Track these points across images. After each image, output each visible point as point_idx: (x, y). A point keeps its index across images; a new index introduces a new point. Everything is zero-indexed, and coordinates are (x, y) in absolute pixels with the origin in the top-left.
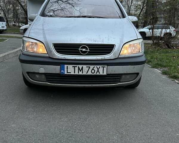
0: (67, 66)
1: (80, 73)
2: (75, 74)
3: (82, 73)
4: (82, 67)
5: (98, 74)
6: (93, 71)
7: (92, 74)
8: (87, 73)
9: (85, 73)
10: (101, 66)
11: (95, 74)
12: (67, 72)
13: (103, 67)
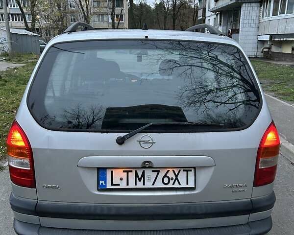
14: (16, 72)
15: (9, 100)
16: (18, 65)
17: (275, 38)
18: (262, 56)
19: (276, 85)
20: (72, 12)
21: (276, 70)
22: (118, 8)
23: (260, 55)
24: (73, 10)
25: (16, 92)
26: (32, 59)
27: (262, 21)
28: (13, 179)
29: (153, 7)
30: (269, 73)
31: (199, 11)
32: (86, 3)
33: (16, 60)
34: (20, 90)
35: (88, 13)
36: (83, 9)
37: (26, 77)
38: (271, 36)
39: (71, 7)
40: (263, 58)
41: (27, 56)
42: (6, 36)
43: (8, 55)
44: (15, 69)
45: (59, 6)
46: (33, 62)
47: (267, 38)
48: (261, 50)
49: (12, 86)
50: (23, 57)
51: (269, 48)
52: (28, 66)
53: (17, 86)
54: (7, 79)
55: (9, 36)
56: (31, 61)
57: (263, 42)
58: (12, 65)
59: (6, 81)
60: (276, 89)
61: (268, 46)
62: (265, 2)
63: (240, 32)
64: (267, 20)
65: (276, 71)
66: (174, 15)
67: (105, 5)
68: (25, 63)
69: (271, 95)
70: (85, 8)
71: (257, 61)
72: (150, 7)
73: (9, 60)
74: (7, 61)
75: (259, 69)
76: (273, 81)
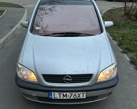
0: (54, 94)
1: (65, 98)
2: (61, 98)
3: (66, 98)
4: (66, 94)
5: (79, 98)
6: (75, 96)
7: (74, 98)
8: (70, 98)
9: (68, 98)
10: (81, 93)
11: (76, 98)
12: (54, 97)
13: (83, 93)
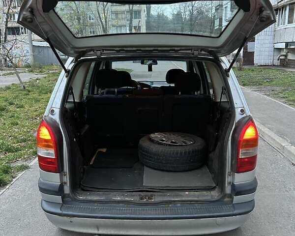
14: (38, 83)
15: (33, 109)
16: (40, 76)
17: (291, 45)
18: (279, 64)
19: (288, 91)
20: (92, 25)
21: (290, 77)
22: (136, 20)
23: (277, 62)
24: (92, 23)
25: (39, 101)
26: (53, 70)
27: (278, 29)
28: (41, 166)
29: (170, 17)
30: (282, 81)
31: (216, 21)
32: (105, 15)
33: (38, 71)
34: (43, 99)
35: (106, 25)
36: (101, 21)
37: (48, 87)
38: (287, 44)
39: (90, 19)
40: (280, 66)
41: (48, 67)
42: (28, 49)
43: (30, 67)
44: (37, 79)
45: (79, 19)
46: (54, 73)
47: (283, 46)
48: (278, 58)
49: (34, 95)
50: (44, 68)
51: (286, 56)
52: (49, 77)
53: (40, 95)
54: (30, 89)
55: (31, 49)
56: (52, 72)
57: (280, 50)
58: (34, 76)
59: (29, 91)
60: (287, 96)
61: (284, 54)
62: (280, 10)
63: (256, 40)
64: (282, 28)
65: (289, 79)
66: (191, 25)
67: (124, 16)
68: (46, 74)
69: (281, 102)
70: (103, 20)
71: (273, 68)
72: (168, 18)
73: (32, 71)
74: (30, 72)
75: (274, 77)
76: (286, 88)
